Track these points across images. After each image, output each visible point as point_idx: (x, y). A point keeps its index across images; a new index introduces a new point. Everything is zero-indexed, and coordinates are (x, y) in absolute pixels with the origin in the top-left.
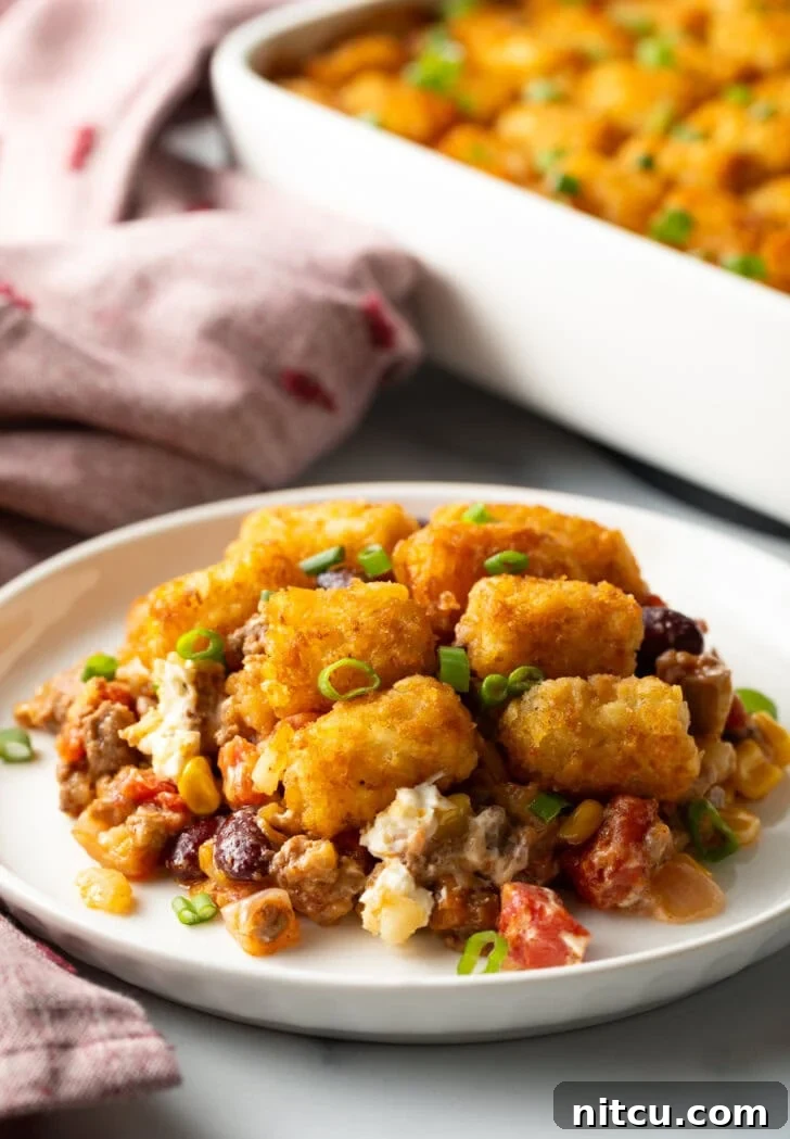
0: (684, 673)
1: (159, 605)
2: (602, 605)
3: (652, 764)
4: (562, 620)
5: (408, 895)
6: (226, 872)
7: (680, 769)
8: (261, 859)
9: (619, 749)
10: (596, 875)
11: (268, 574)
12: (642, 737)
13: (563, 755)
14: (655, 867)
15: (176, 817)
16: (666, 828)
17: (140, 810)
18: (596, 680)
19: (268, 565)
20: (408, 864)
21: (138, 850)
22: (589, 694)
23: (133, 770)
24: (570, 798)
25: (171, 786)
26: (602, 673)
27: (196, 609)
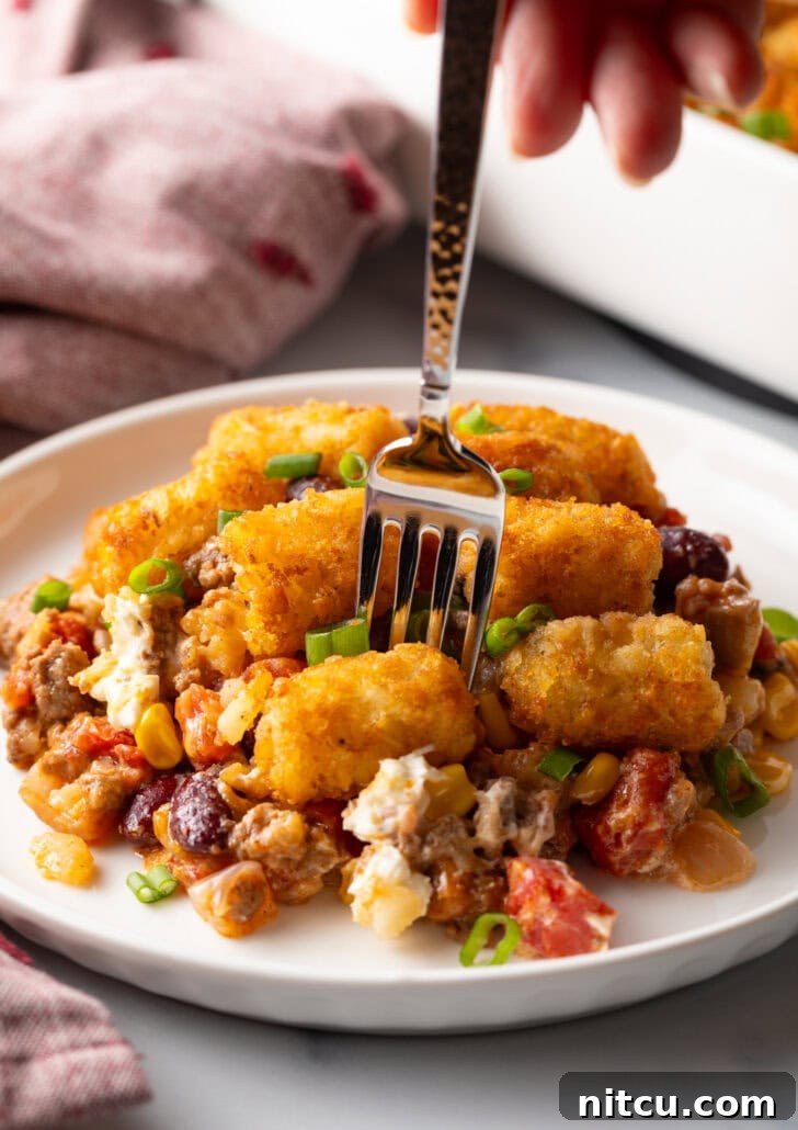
0: (706, 603)
1: (112, 529)
2: (615, 532)
3: (672, 713)
4: (572, 551)
5: (402, 883)
6: (181, 844)
7: (704, 717)
8: (219, 831)
9: (635, 698)
10: (612, 840)
11: (234, 491)
12: (662, 684)
13: (572, 706)
14: (678, 826)
15: (134, 773)
16: (689, 784)
17: (95, 766)
18: (610, 619)
19: (233, 479)
20: (401, 846)
21: (92, 812)
22: (602, 636)
23: (87, 719)
24: (583, 752)
25: (127, 737)
26: (616, 610)
27: (153, 533)
